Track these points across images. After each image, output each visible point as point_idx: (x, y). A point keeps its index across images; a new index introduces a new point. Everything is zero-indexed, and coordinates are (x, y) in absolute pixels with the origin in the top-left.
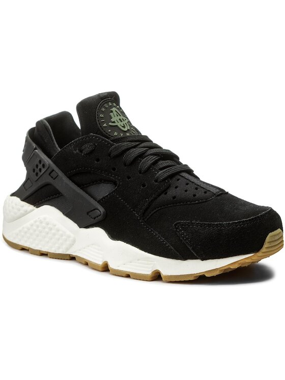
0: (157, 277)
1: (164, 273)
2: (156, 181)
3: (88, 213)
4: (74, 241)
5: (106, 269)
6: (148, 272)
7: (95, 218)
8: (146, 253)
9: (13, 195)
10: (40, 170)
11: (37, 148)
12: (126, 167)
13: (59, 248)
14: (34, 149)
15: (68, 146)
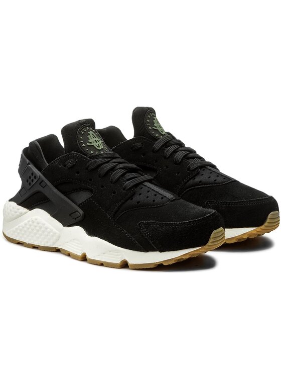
0: (125, 265)
1: (131, 262)
2: (124, 189)
3: (70, 215)
4: (59, 237)
5: (84, 258)
6: (118, 261)
7: (75, 219)
8: (116, 247)
9: (11, 200)
10: (33, 181)
11: (30, 163)
12: (100, 179)
13: (47, 242)
14: (29, 164)
15: (54, 162)
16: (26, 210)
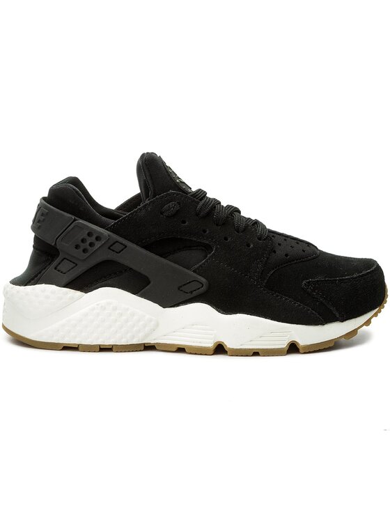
2: (260, 239)
3: (179, 289)
4: (157, 325)
5: (220, 349)
6: (284, 344)
7: (191, 292)
8: (280, 323)
10: (91, 245)
11: (77, 218)
12: (219, 227)
13: (133, 337)
14: (75, 220)
15: (136, 212)
16: (78, 293)
